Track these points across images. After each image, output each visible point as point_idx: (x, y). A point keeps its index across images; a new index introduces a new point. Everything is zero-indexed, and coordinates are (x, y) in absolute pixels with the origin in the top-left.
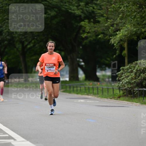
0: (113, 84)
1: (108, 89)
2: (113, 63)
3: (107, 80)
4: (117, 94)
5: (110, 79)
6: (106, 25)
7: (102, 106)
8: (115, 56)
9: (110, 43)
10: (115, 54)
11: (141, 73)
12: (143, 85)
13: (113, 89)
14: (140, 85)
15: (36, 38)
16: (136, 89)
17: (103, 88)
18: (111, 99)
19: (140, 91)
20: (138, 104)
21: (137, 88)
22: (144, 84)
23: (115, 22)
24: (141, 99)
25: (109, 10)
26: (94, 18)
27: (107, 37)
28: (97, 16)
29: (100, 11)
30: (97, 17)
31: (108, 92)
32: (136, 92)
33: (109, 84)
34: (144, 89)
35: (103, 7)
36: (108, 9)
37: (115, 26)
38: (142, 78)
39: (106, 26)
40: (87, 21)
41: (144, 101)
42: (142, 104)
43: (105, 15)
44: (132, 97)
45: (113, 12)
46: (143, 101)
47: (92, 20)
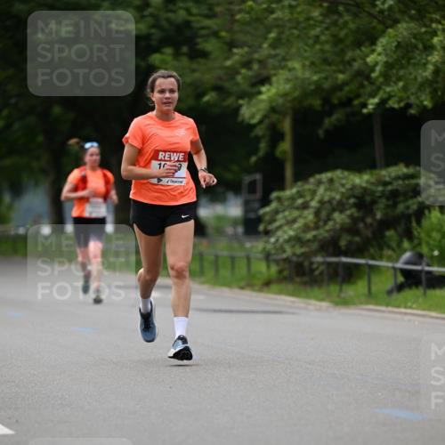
0: (248, 245)
1: (233, 259)
2: (247, 179)
3: (230, 230)
4: (260, 273)
5: (240, 230)
6: (228, 63)
7: (215, 311)
8: (253, 159)
9: (240, 119)
10: (255, 151)
11: (334, 210)
12: (339, 247)
13: (248, 259)
14: (331, 246)
15: (13, 101)
16: (319, 259)
17: (217, 257)
18: (242, 288)
19: (329, 264)
20: (324, 304)
21: (323, 256)
22: (343, 243)
23: (256, 56)
24: (334, 288)
25: (238, 17)
26: (191, 41)
27: (230, 101)
28: (202, 36)
29: (208, 22)
30: (199, 40)
31: (233, 268)
32: (317, 268)
33: (236, 245)
34: (344, 259)
35: (218, 9)
36: (233, 16)
37: (256, 66)
38: (338, 226)
39: (227, 68)
40: (169, 50)
41: (343, 295)
42: (337, 304)
43: (223, 34)
44: (305, 284)
45: (248, 24)
46: (339, 296)
47: (185, 49)
